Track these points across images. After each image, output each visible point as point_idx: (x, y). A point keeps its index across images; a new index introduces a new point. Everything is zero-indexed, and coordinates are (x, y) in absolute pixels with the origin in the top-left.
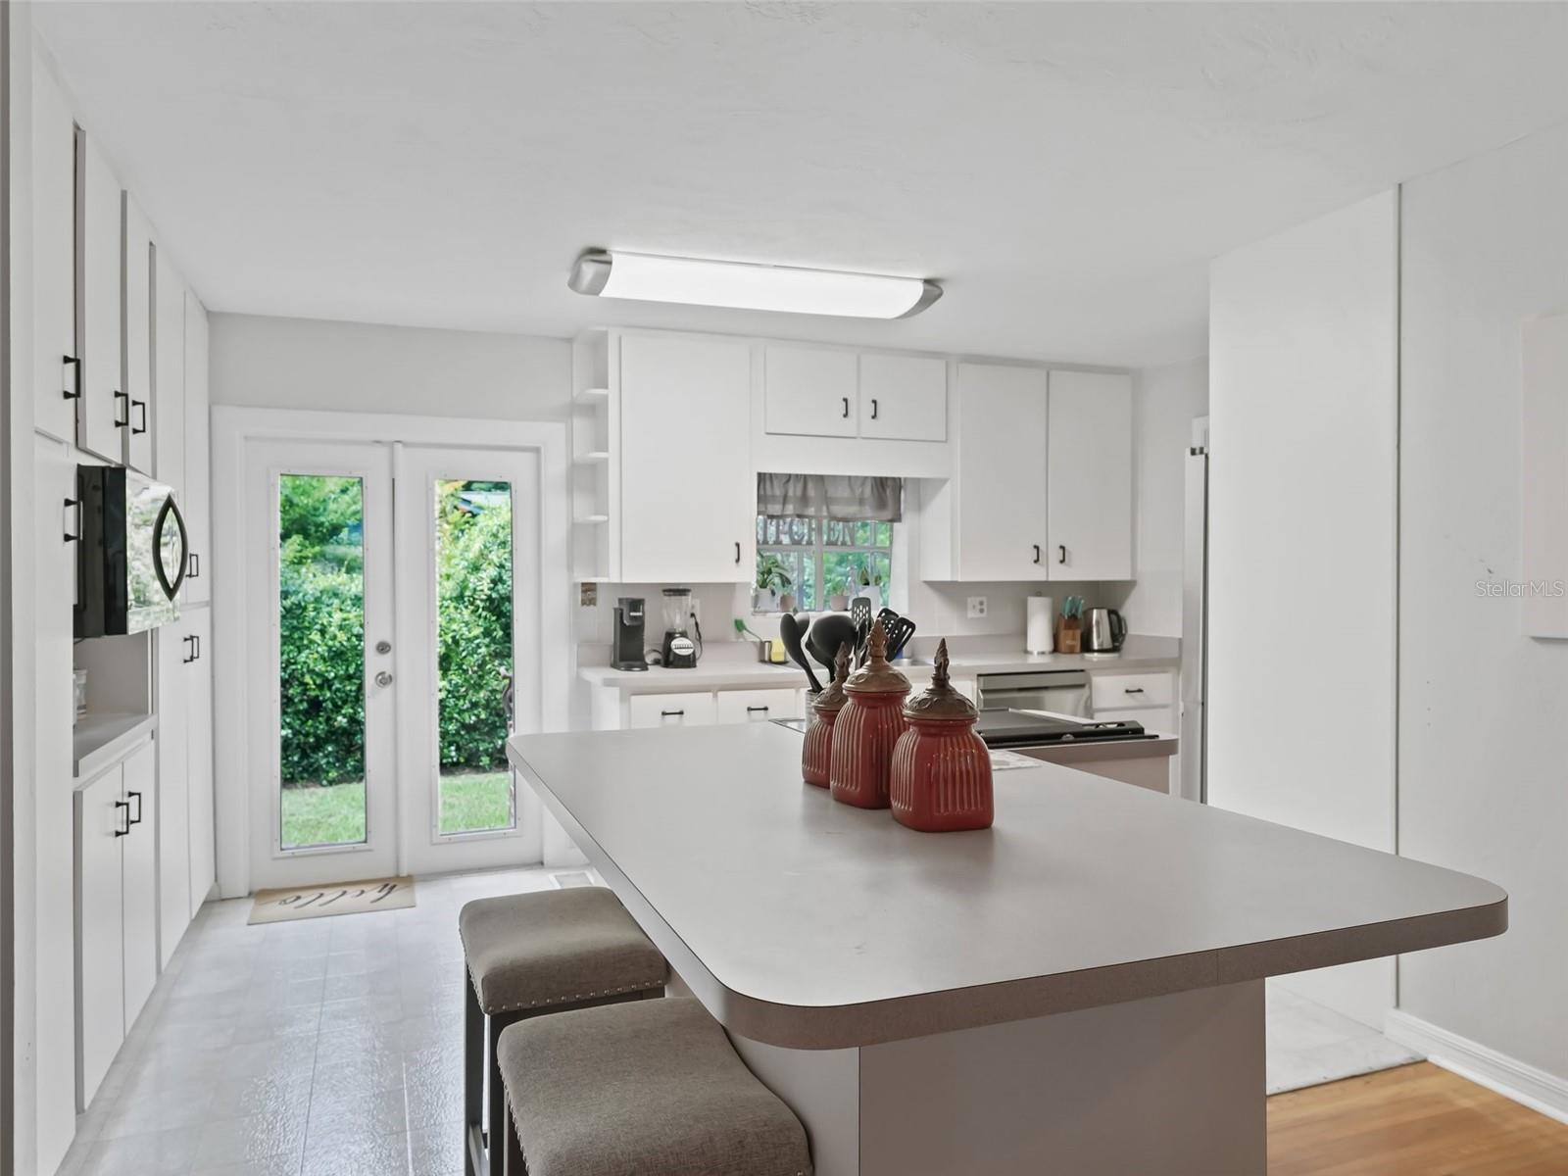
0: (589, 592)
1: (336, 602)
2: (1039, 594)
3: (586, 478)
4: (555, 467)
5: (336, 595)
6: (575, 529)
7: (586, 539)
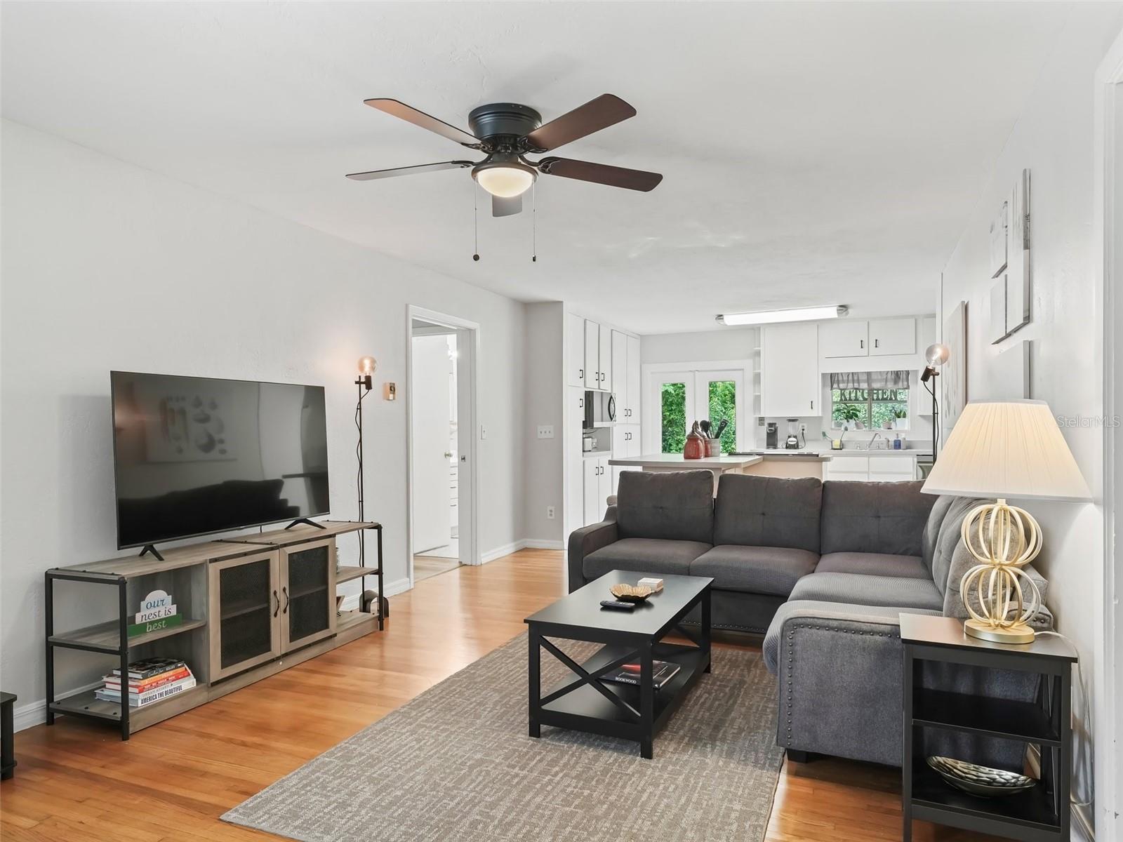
0: (761, 420)
3: (757, 379)
4: (749, 375)
6: (755, 398)
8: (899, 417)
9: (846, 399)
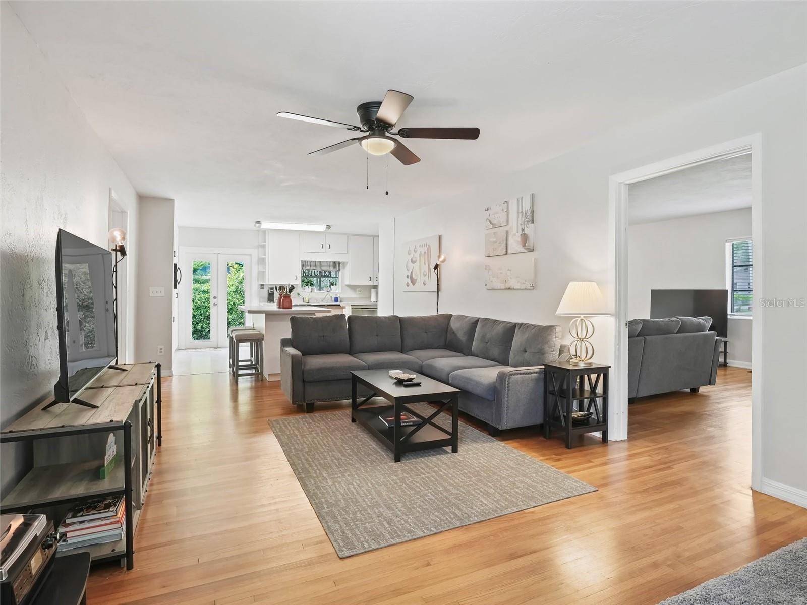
0: (262, 286)
1: (197, 293)
2: (374, 288)
3: (262, 261)
4: (255, 259)
5: (197, 290)
6: (259, 273)
7: (262, 274)
8: (333, 285)
9: (306, 275)
